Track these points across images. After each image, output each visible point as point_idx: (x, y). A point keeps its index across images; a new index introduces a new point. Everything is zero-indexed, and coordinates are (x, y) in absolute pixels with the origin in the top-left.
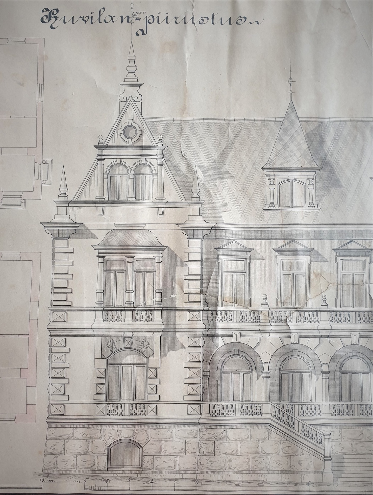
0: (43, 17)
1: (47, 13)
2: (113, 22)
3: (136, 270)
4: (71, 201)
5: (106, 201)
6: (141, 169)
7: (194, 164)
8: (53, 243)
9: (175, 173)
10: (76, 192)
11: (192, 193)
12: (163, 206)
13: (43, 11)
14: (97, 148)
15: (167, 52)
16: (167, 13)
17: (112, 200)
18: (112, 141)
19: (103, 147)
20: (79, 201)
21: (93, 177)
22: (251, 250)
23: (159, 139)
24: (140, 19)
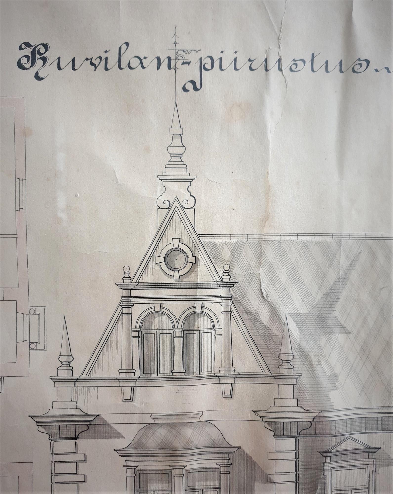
0: (21, 59)
1: (28, 52)
2: (143, 67)
3: (189, 488)
4: (79, 377)
5: (137, 377)
6: (195, 321)
7: (284, 311)
8: (52, 447)
9: (250, 325)
10: (87, 361)
11: (281, 361)
12: (232, 381)
13: (21, 49)
14: (120, 287)
15: (235, 121)
16: (236, 52)
17: (146, 375)
18: (145, 276)
19: (130, 285)
20: (91, 377)
21: (115, 337)
22: (377, 450)
23: (223, 270)
24: (189, 63)
